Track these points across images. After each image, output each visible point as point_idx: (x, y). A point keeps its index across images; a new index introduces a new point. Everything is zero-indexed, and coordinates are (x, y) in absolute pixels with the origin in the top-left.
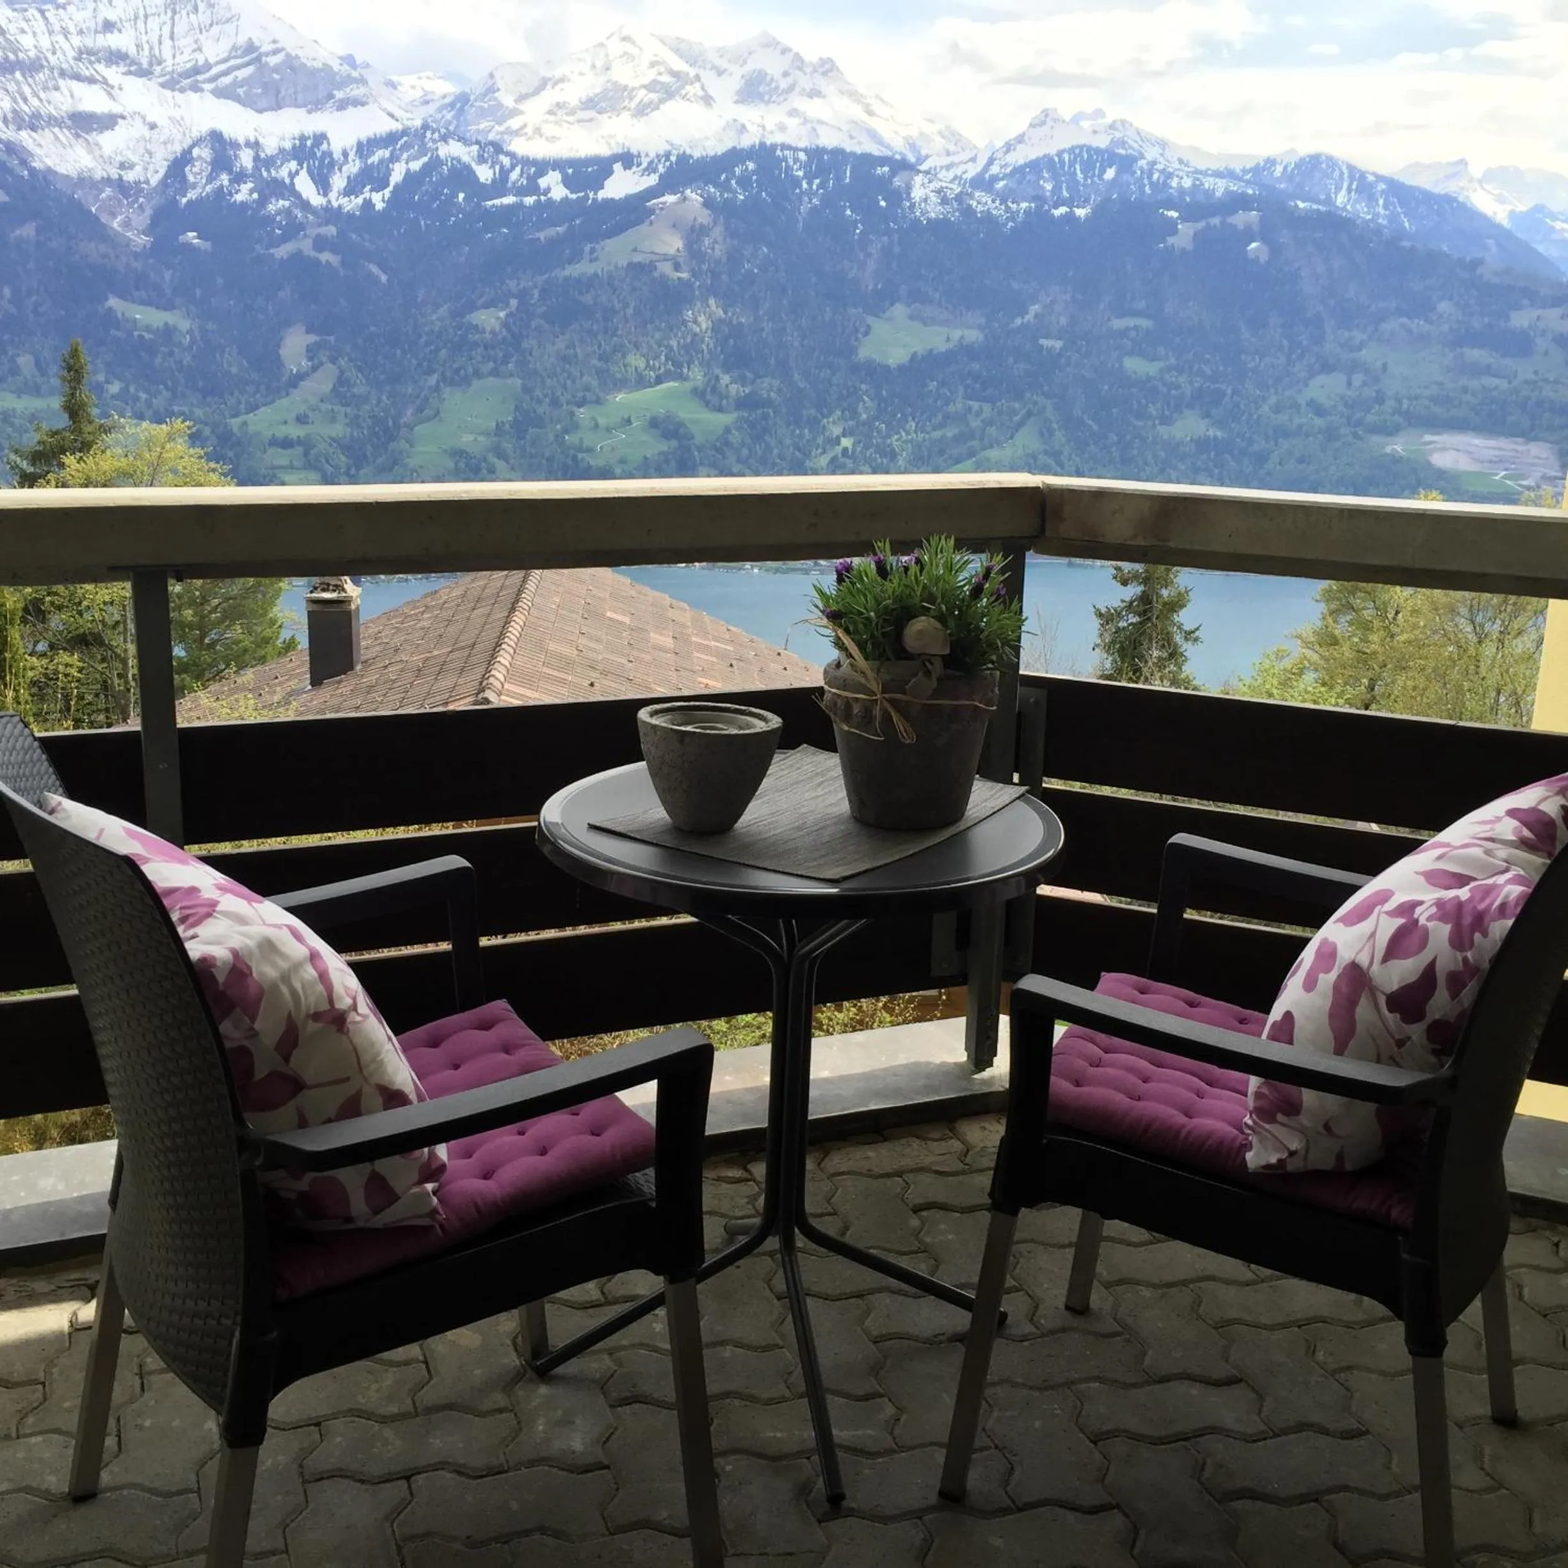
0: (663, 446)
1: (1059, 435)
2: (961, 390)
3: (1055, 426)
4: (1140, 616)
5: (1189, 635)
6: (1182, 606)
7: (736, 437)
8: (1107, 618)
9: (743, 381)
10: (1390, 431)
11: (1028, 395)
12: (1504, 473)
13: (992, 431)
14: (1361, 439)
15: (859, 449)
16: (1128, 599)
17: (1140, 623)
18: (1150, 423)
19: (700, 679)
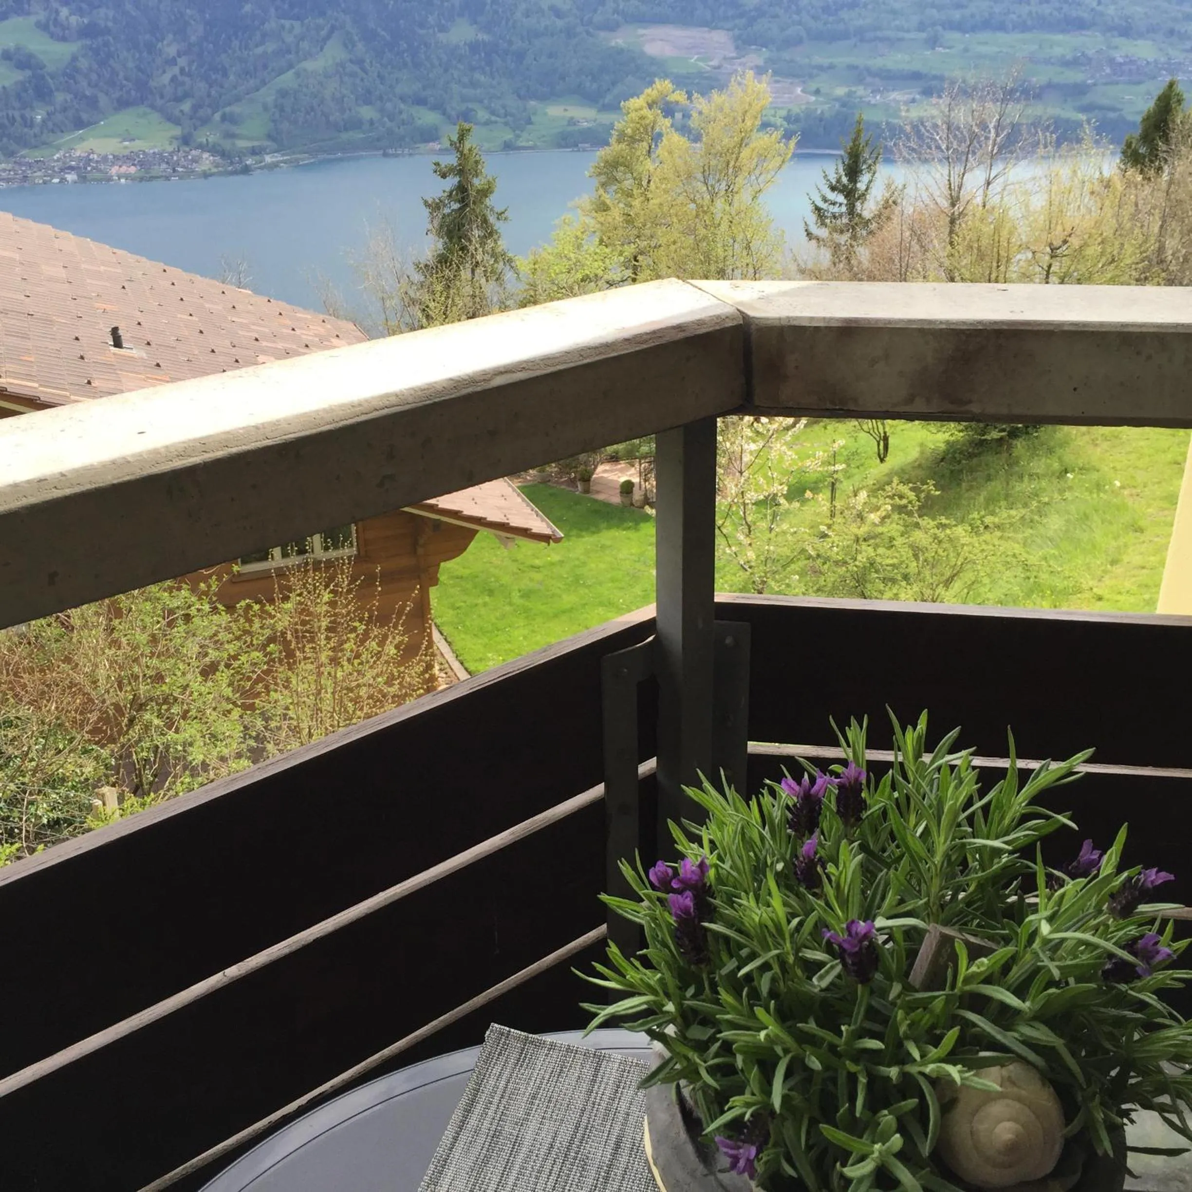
0: (19, 76)
1: (360, 46)
2: (272, 11)
3: (356, 38)
4: (459, 202)
5: (499, 216)
6: (491, 192)
7: (83, 64)
8: (435, 207)
9: (80, 12)
10: (612, 27)
11: (329, 12)
12: (696, 57)
13: (305, 45)
14: (592, 36)
15: (194, 68)
16: (448, 189)
17: (460, 209)
18: (431, 31)
19: (97, 305)
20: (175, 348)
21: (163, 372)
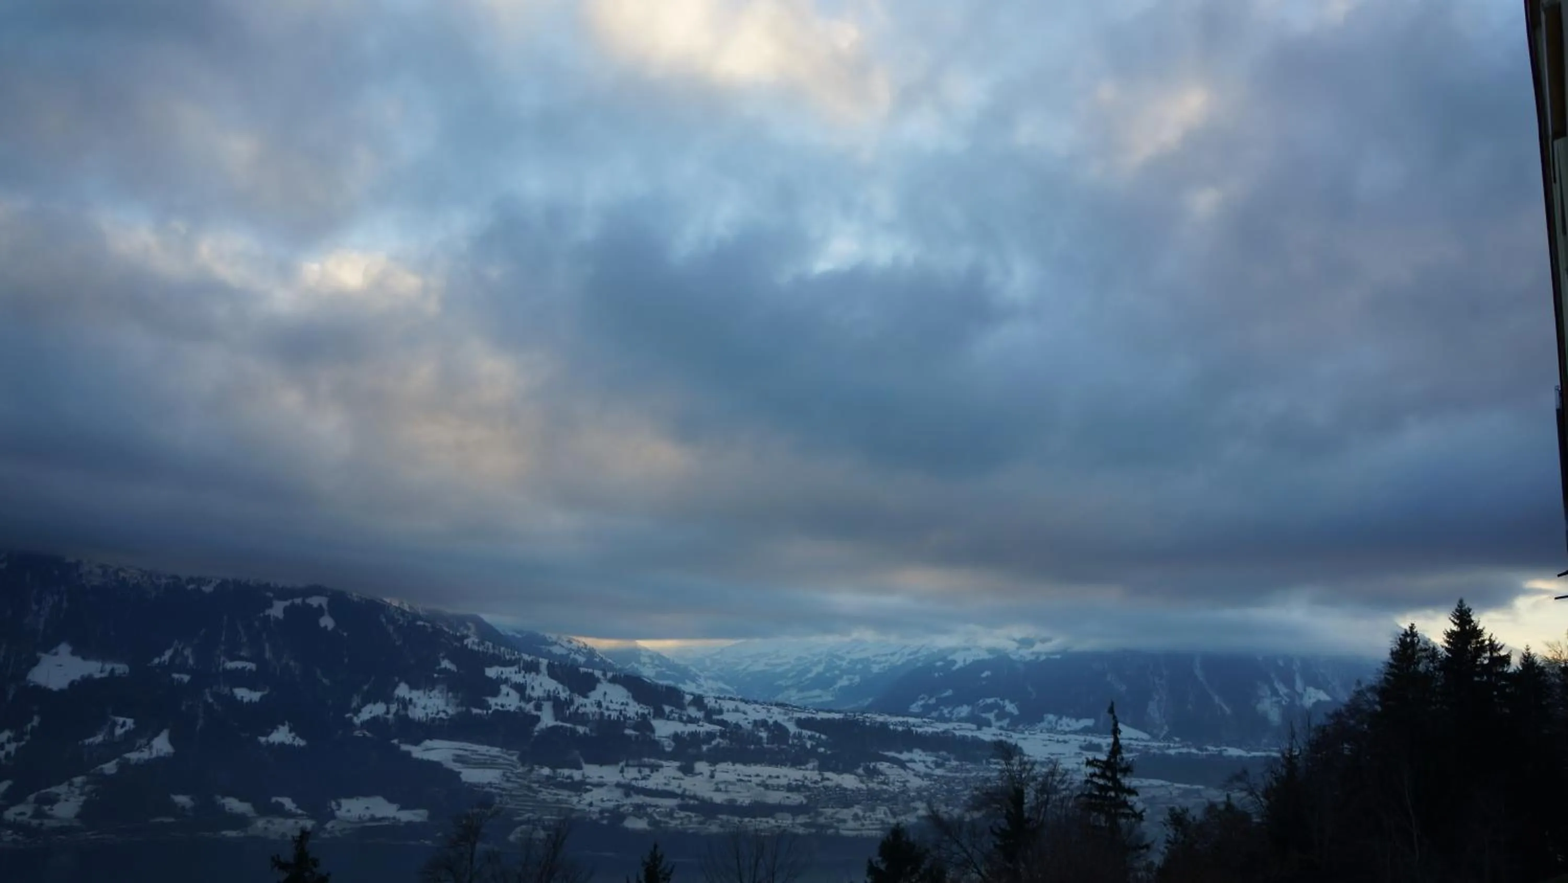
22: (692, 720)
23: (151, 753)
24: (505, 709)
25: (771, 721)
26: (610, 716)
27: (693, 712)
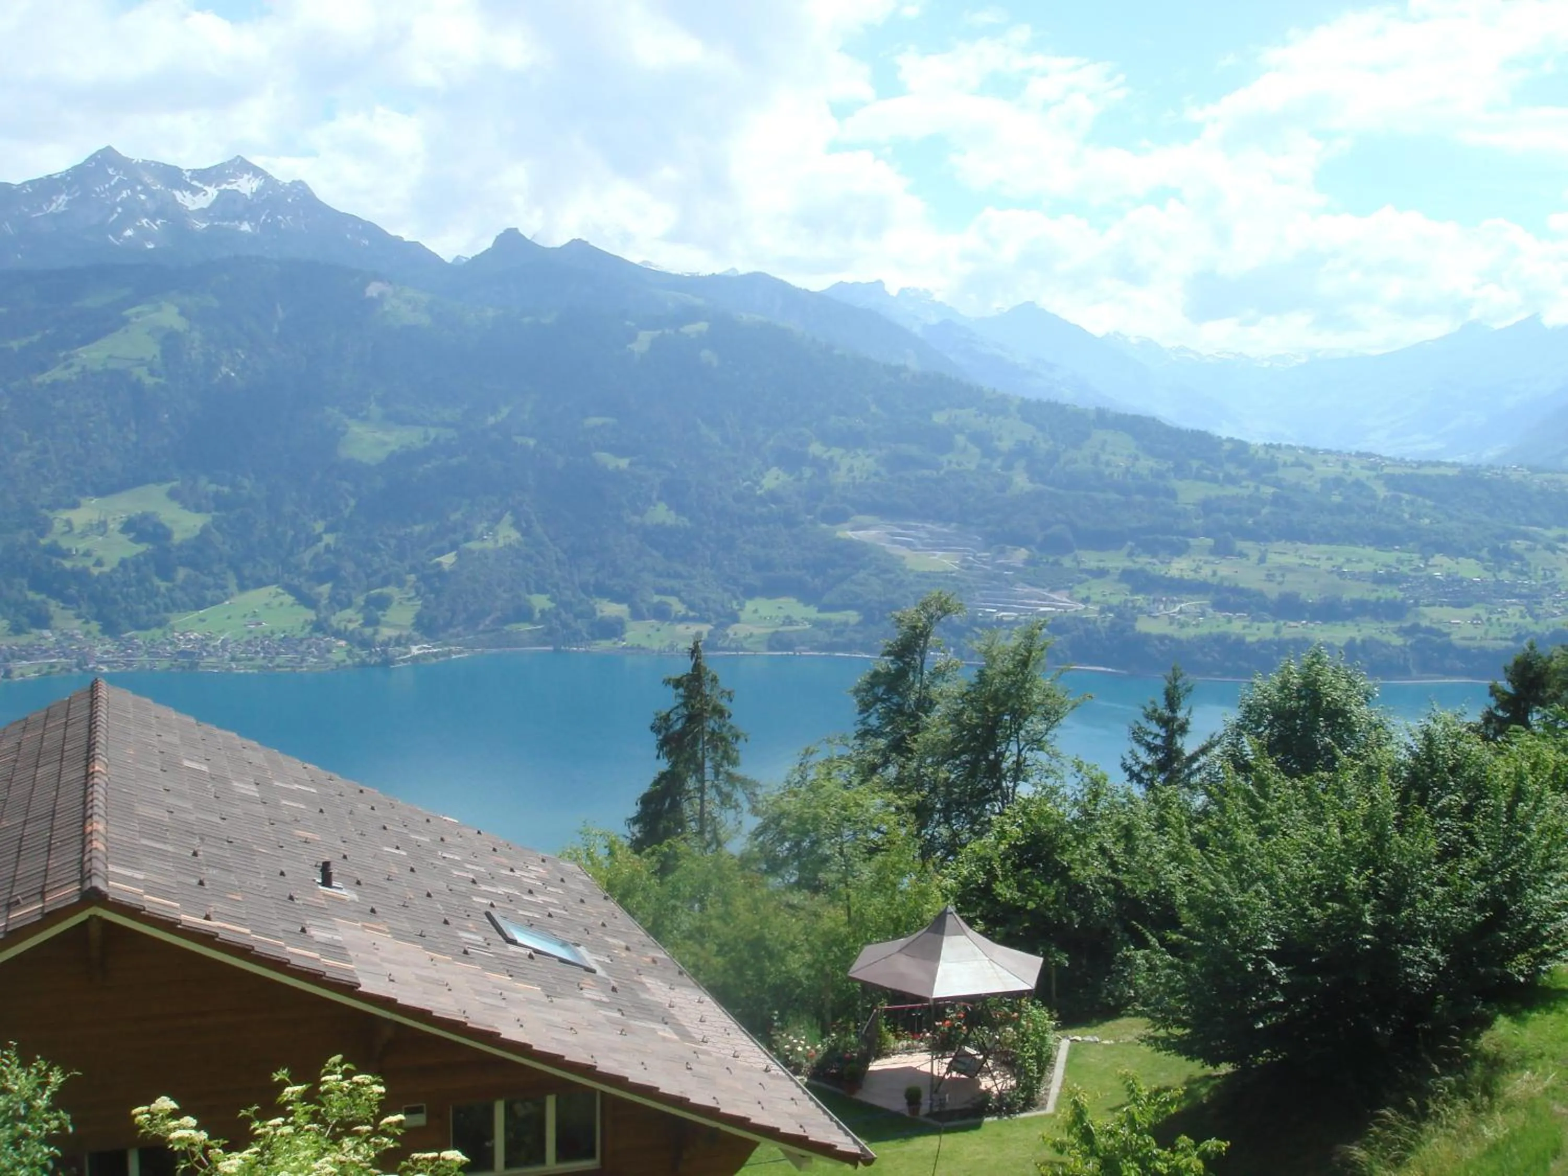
0: (142, 547)
3: (533, 518)
7: (215, 536)
11: (506, 489)
12: (941, 553)
13: (473, 524)
15: (341, 545)
18: (623, 514)
20: (386, 889)
21: (380, 921)
22: (1231, 480)
23: (497, 541)
24: (962, 468)
25: (1349, 480)
26: (1111, 475)
27: (1231, 469)
